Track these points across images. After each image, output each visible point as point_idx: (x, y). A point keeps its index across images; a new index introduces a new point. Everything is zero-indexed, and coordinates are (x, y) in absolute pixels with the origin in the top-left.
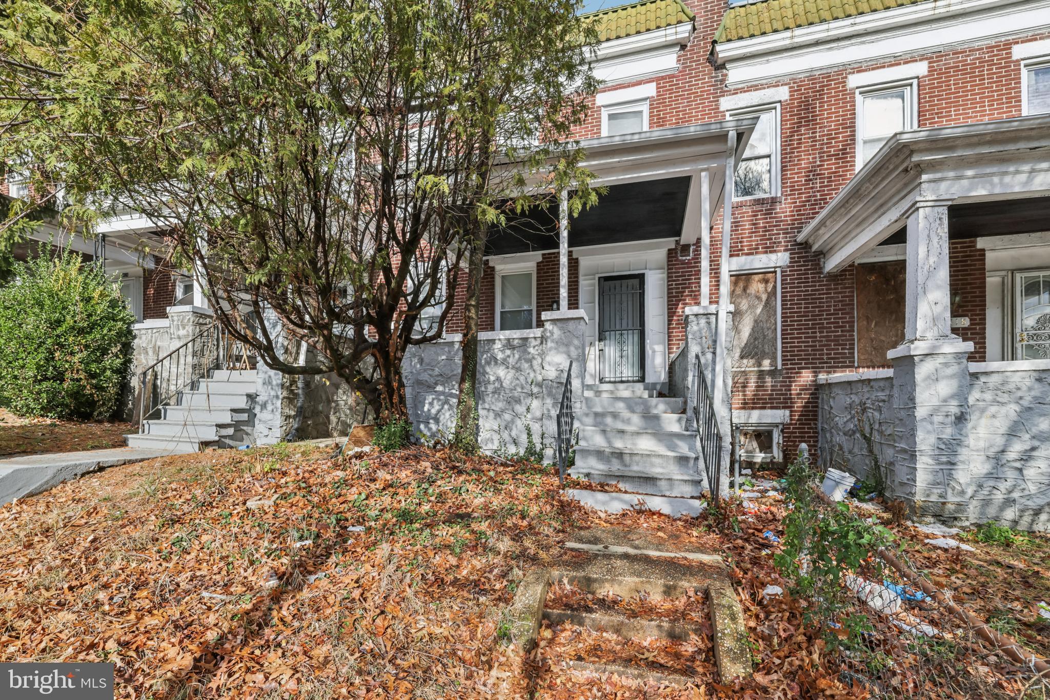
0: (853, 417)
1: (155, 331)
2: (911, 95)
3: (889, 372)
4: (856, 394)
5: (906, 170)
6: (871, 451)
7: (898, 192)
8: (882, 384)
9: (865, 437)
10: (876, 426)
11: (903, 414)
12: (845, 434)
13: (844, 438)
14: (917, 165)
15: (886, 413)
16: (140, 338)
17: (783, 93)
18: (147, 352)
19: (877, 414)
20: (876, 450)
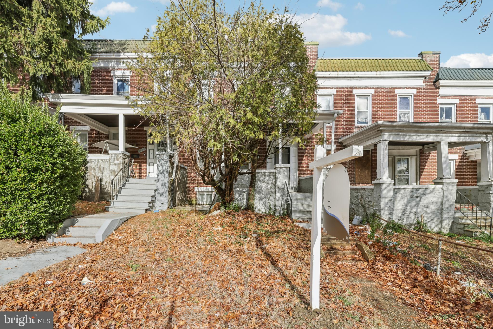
0: (358, 200)
1: (99, 160)
2: (370, 99)
3: (372, 187)
4: (360, 193)
5: (378, 131)
6: (365, 210)
7: (374, 135)
8: (369, 190)
9: (363, 206)
10: (367, 203)
11: (377, 199)
12: (355, 205)
13: (355, 206)
14: (381, 130)
15: (370, 199)
16: (91, 163)
17: (334, 92)
18: (95, 170)
19: (367, 199)
20: (367, 210)
